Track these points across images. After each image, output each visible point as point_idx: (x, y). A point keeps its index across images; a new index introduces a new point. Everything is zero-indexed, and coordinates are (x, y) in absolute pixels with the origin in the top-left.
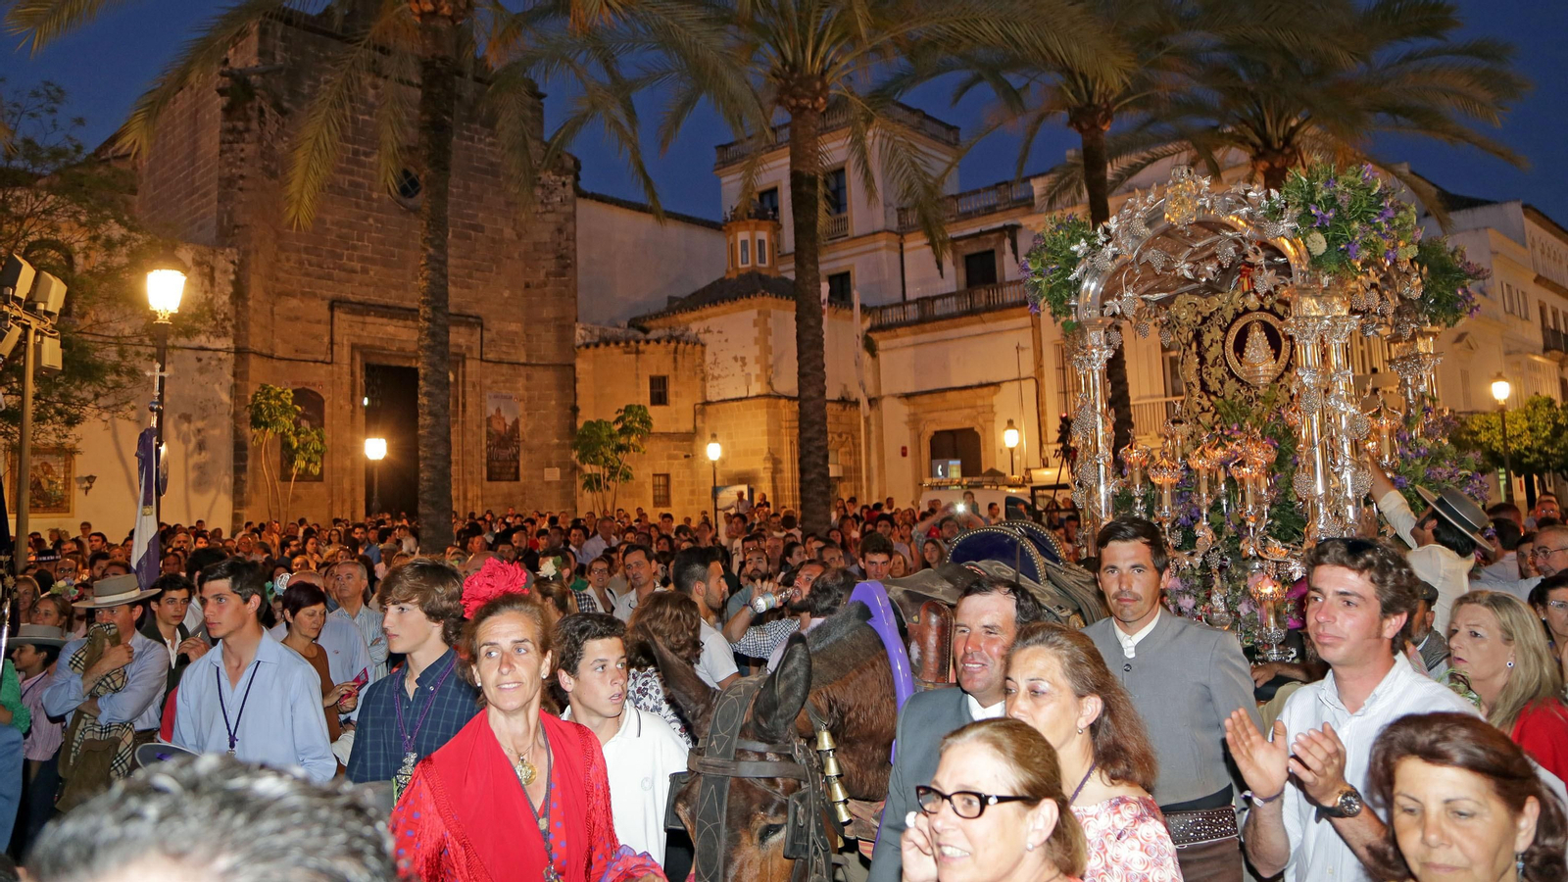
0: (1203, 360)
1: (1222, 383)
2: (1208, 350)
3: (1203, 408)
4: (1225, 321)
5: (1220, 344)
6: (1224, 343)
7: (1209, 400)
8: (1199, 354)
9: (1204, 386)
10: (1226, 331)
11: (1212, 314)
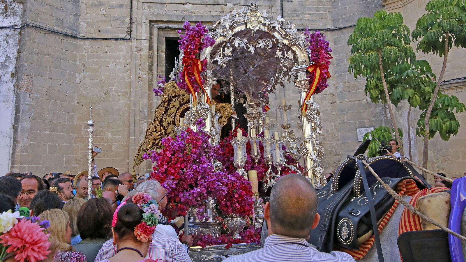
0: (166, 112)
1: (169, 124)
2: (170, 109)
3: (156, 130)
4: (183, 101)
5: (176, 109)
6: (178, 109)
7: (160, 128)
8: (166, 108)
9: (161, 122)
10: (181, 105)
11: (179, 95)
